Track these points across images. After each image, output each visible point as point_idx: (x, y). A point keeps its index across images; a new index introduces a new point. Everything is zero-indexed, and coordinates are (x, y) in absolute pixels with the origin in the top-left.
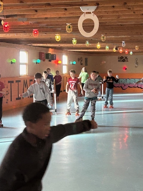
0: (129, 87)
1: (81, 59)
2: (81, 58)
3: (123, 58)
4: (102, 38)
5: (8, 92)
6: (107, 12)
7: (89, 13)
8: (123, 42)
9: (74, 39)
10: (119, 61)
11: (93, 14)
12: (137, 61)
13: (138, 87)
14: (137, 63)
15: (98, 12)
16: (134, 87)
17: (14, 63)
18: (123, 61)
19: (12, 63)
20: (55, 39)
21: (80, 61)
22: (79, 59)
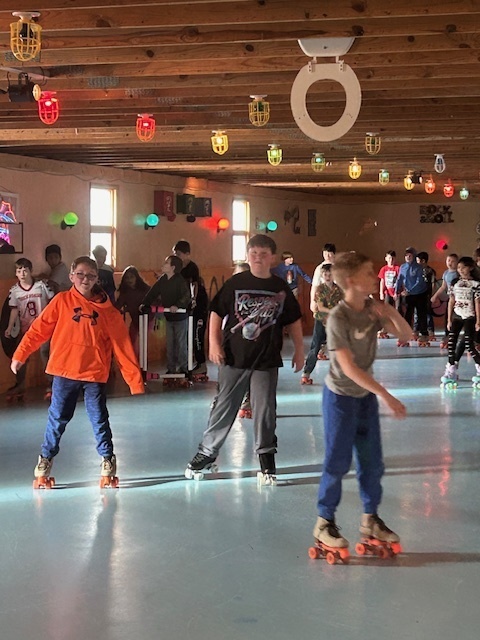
1: (296, 215)
2: (296, 210)
3: (435, 211)
4: (370, 145)
6: (389, 58)
7: (330, 60)
8: (438, 156)
9: (273, 146)
10: (423, 220)
11: (342, 62)
15: (357, 58)
17: (71, 226)
18: (436, 221)
19: (64, 226)
20: (212, 147)
21: (292, 220)
22: (287, 213)
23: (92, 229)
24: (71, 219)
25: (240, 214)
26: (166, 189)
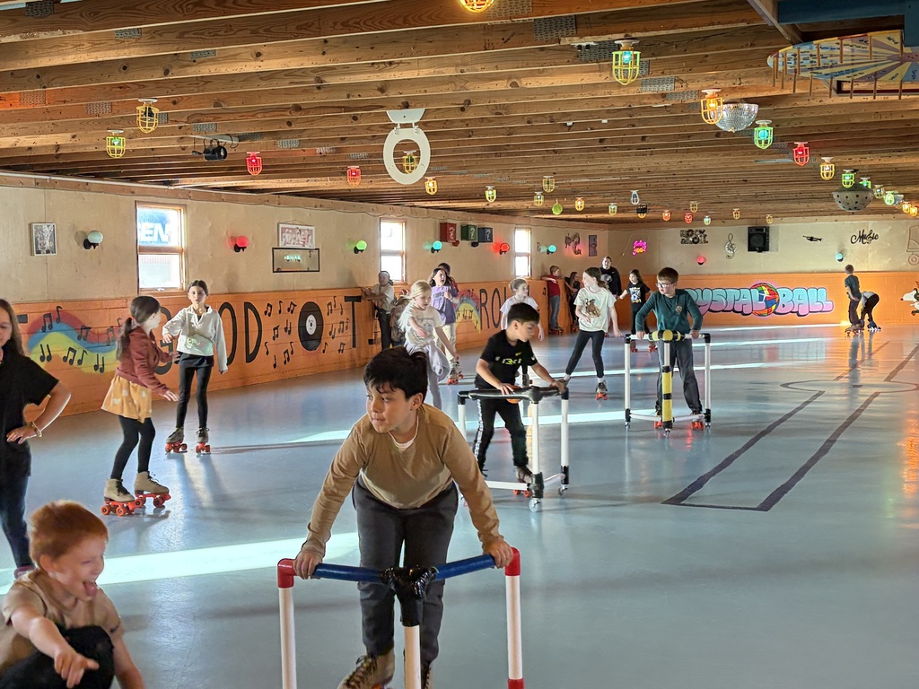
0: (710, 310)
1: (576, 240)
2: (576, 236)
3: (693, 234)
5: (345, 324)
6: (467, 122)
8: (634, 192)
10: (683, 242)
11: (416, 127)
12: (732, 242)
13: (734, 310)
14: (731, 247)
15: (445, 124)
16: (723, 311)
17: (362, 251)
18: (693, 242)
19: (356, 250)
20: (425, 190)
21: (572, 244)
22: (567, 238)
23: (382, 253)
24: (362, 245)
25: (522, 240)
26: (450, 221)
